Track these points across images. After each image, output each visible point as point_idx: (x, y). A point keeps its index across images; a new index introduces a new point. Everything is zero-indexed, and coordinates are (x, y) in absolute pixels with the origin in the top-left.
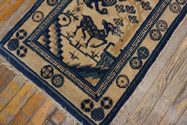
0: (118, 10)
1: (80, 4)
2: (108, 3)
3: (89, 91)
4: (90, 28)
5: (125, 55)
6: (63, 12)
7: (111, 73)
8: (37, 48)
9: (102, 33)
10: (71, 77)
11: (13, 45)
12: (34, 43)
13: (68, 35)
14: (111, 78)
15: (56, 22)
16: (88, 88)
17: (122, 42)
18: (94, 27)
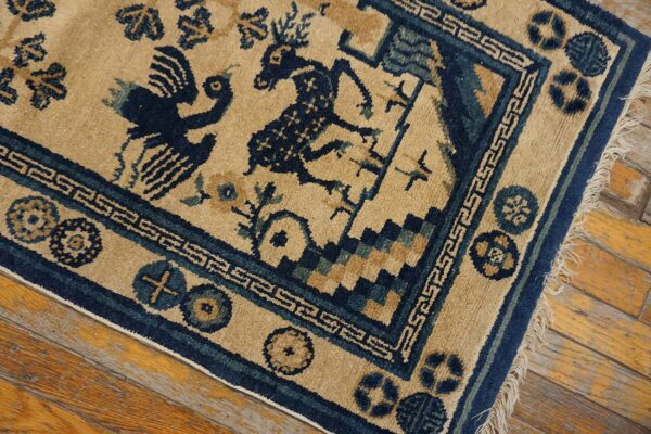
0: (200, 37)
1: (202, 192)
2: (178, 79)
3: (525, 95)
4: (297, 132)
6: (250, 252)
7: (449, 29)
8: (419, 317)
9: (310, 84)
10: (491, 166)
11: (422, 416)
12: (399, 335)
13: (342, 209)
14: (465, 29)
15: (297, 273)
16: (513, 100)
17: (329, 5)
18: (292, 115)
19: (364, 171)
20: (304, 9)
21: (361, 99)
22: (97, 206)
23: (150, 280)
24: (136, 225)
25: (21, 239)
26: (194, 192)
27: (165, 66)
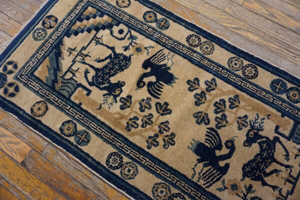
0: (223, 125)
1: (224, 186)
5: (287, 110)
9: (264, 146)
13: (279, 198)
17: (270, 115)
19: (287, 183)
20: (261, 116)
21: (285, 153)
22: (185, 188)
24: (199, 197)
26: (221, 186)
27: (211, 135)
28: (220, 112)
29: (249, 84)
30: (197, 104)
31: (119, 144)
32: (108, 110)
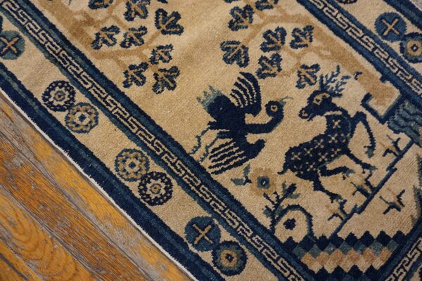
0: (272, 72)
1: (247, 177)
2: (251, 97)
4: (320, 154)
5: (394, 71)
6: (269, 228)
9: (336, 123)
13: (337, 215)
15: (295, 251)
17: (361, 73)
18: (319, 142)
19: (358, 192)
20: (344, 72)
21: (368, 143)
22: (176, 168)
23: (197, 228)
24: (198, 188)
25: (122, 176)
27: (244, 86)
28: (272, 49)
29: (337, 11)
30: (233, 26)
31: (75, 69)
32: (66, 4)
